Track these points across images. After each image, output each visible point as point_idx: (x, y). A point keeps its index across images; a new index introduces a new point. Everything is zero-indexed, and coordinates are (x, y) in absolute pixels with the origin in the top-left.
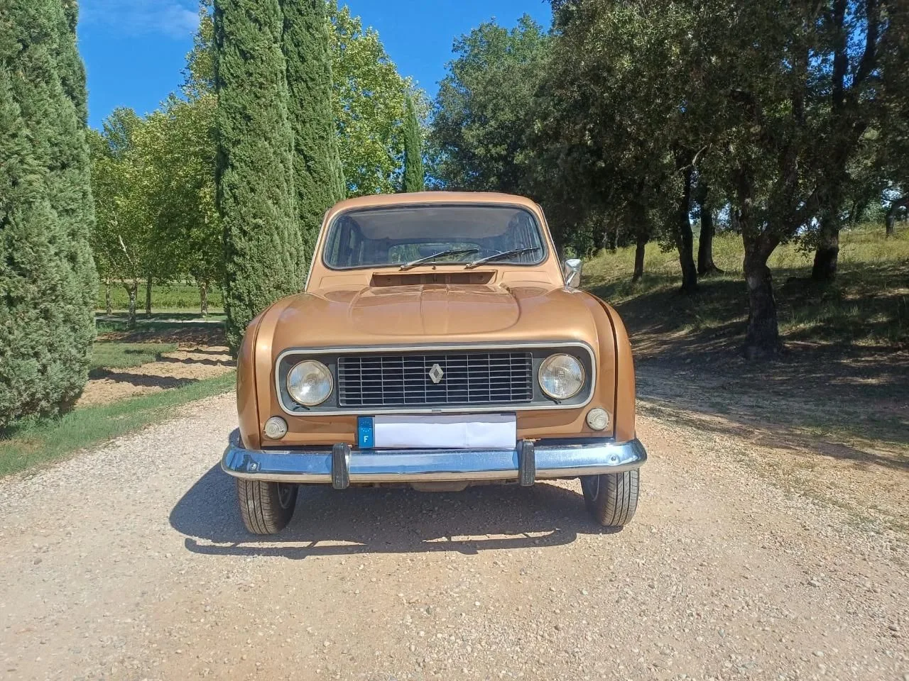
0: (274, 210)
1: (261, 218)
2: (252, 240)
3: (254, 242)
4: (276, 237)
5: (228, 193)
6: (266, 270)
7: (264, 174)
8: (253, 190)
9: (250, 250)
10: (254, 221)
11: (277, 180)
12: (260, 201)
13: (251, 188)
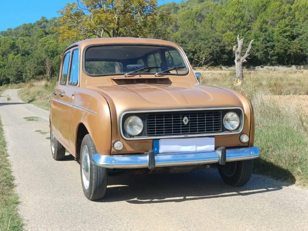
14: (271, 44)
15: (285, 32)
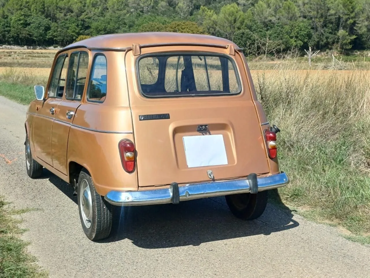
14: (8, 29)
15: (20, 20)
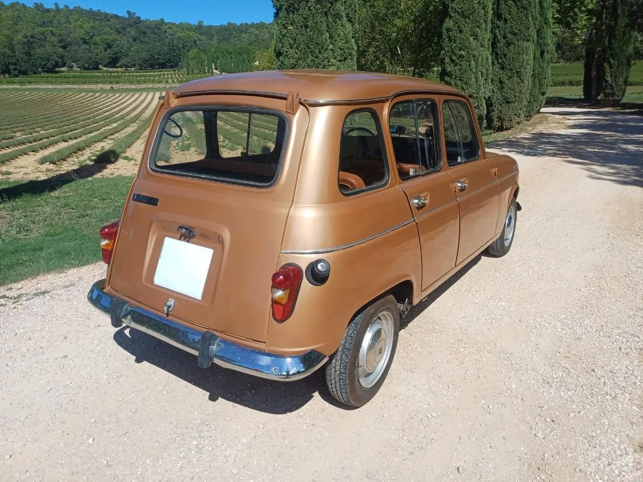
0: (474, 43)
1: (464, 50)
2: (457, 65)
3: (458, 67)
4: (473, 63)
5: (445, 35)
6: (464, 86)
7: (469, 19)
8: (461, 31)
9: (455, 72)
10: (459, 53)
11: (478, 22)
12: (465, 38)
13: (460, 30)
